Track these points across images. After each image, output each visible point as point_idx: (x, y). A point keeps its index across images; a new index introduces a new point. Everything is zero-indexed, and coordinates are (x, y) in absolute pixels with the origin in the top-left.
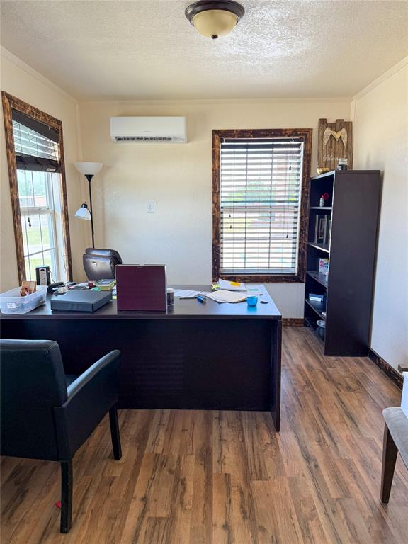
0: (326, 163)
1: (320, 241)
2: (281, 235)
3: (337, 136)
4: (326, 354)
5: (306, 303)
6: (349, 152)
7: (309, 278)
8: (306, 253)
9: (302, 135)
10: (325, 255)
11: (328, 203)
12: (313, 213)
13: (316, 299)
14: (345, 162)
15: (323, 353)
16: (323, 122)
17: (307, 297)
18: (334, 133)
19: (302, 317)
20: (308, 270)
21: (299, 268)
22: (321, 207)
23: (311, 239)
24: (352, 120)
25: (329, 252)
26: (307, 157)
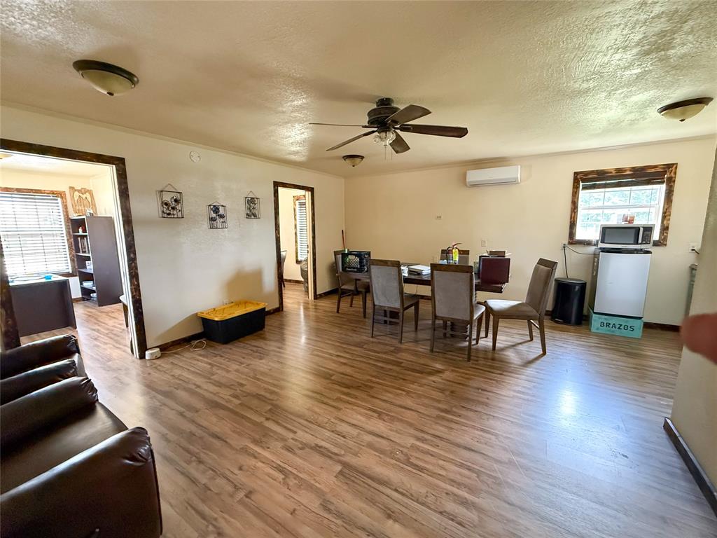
0: (79, 210)
1: (84, 252)
2: (55, 250)
3: (84, 196)
4: (99, 306)
5: (82, 288)
6: (93, 205)
7: (80, 273)
8: (76, 259)
9: (60, 195)
10: (88, 258)
11: (84, 231)
12: (76, 237)
13: (88, 285)
14: (92, 212)
15: (97, 306)
16: (71, 188)
17: (81, 284)
18: (81, 195)
19: (81, 296)
20: (79, 268)
21: (73, 269)
22: (81, 233)
23: (77, 250)
24: (92, 189)
25: (90, 255)
26: (65, 207)
